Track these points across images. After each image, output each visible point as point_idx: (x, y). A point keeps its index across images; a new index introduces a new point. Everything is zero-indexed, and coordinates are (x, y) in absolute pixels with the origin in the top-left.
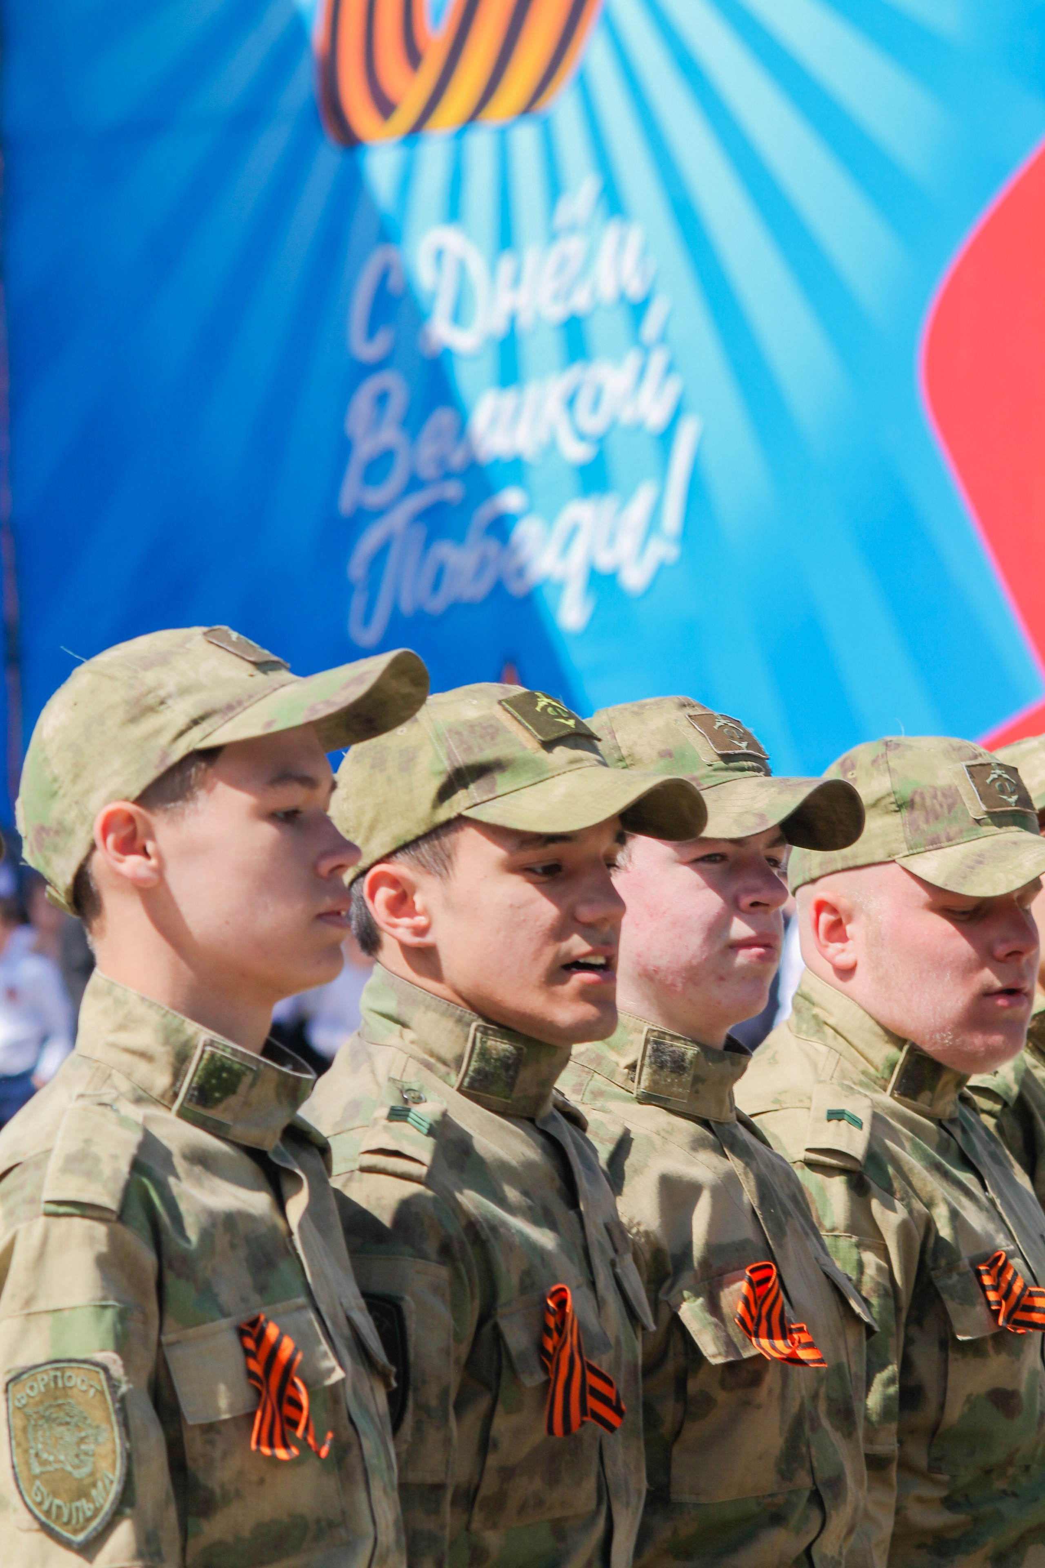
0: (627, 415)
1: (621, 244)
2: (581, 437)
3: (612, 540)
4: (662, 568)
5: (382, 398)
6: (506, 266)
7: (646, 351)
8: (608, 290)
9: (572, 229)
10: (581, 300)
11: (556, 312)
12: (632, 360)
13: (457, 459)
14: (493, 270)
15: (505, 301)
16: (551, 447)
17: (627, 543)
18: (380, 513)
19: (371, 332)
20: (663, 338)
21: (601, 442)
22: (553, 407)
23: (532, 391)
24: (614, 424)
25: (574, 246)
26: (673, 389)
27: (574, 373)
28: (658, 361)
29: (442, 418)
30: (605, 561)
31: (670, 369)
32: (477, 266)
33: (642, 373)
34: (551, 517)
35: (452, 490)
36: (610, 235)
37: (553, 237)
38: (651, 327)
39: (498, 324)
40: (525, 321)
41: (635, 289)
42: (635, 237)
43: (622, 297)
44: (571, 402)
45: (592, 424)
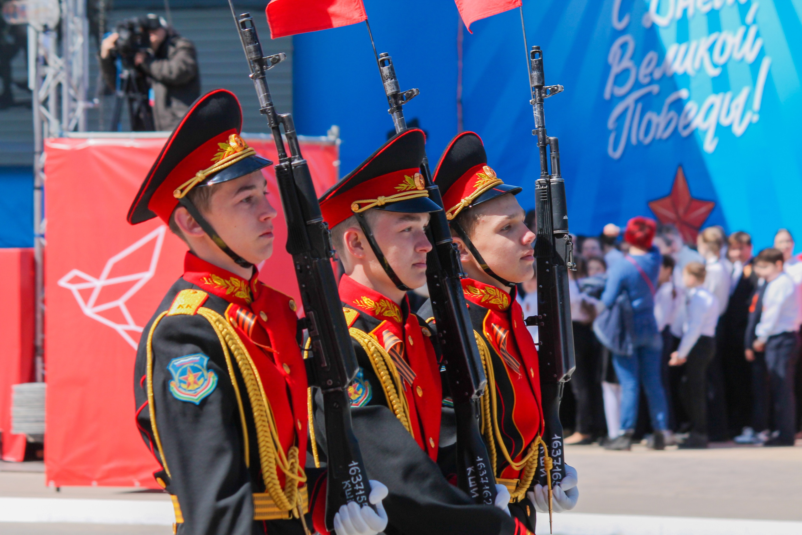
2: (715, 66)
5: (624, 46)
7: (748, 27)
12: (741, 31)
13: (657, 75)
16: (701, 69)
18: (623, 97)
19: (620, 18)
20: (754, 22)
21: (724, 66)
28: (752, 31)
29: (652, 55)
30: (725, 122)
31: (757, 35)
35: (655, 88)
38: (749, 18)
44: (711, 49)
45: (722, 60)
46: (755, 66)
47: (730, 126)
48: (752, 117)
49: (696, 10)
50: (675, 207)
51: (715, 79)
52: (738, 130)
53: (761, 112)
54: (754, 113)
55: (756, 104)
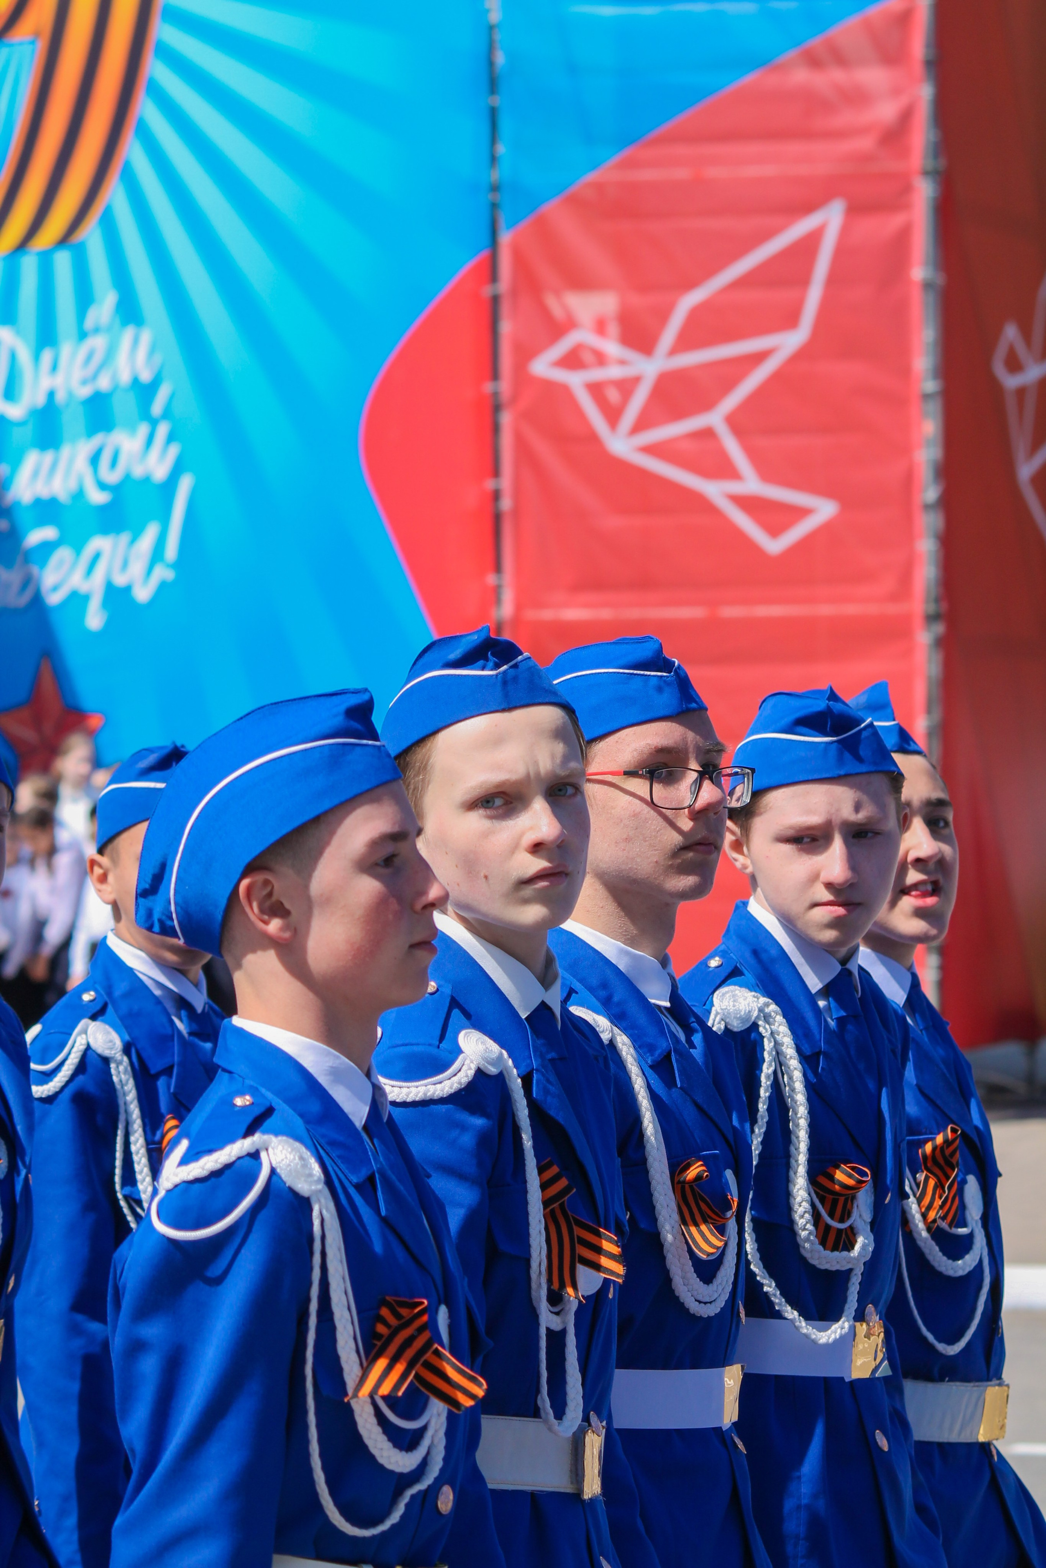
0: (138, 472)
1: (136, 341)
2: (102, 486)
3: (125, 565)
4: (163, 586)
6: (47, 356)
7: (154, 423)
8: (125, 377)
9: (97, 330)
10: (104, 383)
11: (85, 392)
12: (143, 429)
14: (37, 358)
15: (46, 383)
16: (79, 495)
17: (137, 568)
20: (167, 414)
21: (116, 489)
22: (81, 464)
23: (66, 451)
24: (127, 477)
25: (98, 342)
26: (174, 450)
27: (98, 439)
28: (163, 430)
30: (120, 580)
31: (171, 438)
32: (24, 356)
33: (150, 441)
34: (78, 550)
36: (128, 335)
37: (83, 335)
38: (157, 408)
39: (41, 400)
40: (61, 397)
41: (146, 376)
42: (146, 337)
43: (136, 381)
44: (95, 460)
45: (112, 477)
46: (169, 486)
47: (128, 589)
48: (162, 573)
49: (70, 394)
50: (37, 721)
51: (103, 509)
52: (142, 594)
53: (178, 565)
54: (169, 566)
55: (171, 551)
